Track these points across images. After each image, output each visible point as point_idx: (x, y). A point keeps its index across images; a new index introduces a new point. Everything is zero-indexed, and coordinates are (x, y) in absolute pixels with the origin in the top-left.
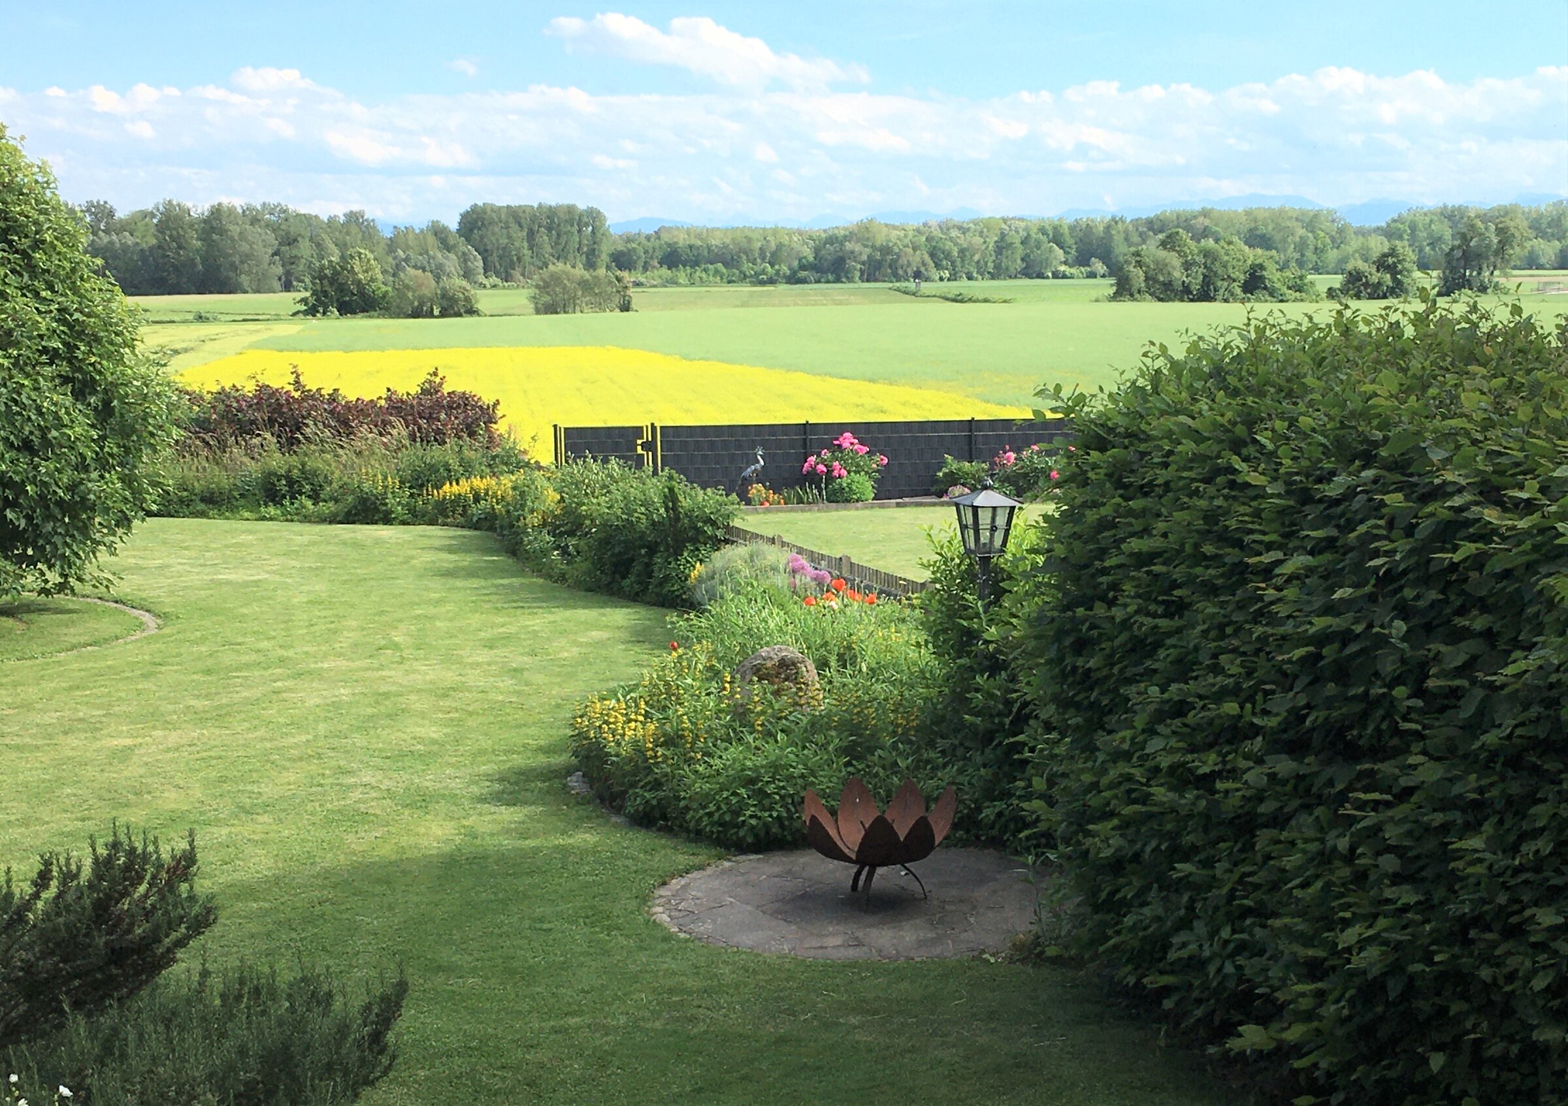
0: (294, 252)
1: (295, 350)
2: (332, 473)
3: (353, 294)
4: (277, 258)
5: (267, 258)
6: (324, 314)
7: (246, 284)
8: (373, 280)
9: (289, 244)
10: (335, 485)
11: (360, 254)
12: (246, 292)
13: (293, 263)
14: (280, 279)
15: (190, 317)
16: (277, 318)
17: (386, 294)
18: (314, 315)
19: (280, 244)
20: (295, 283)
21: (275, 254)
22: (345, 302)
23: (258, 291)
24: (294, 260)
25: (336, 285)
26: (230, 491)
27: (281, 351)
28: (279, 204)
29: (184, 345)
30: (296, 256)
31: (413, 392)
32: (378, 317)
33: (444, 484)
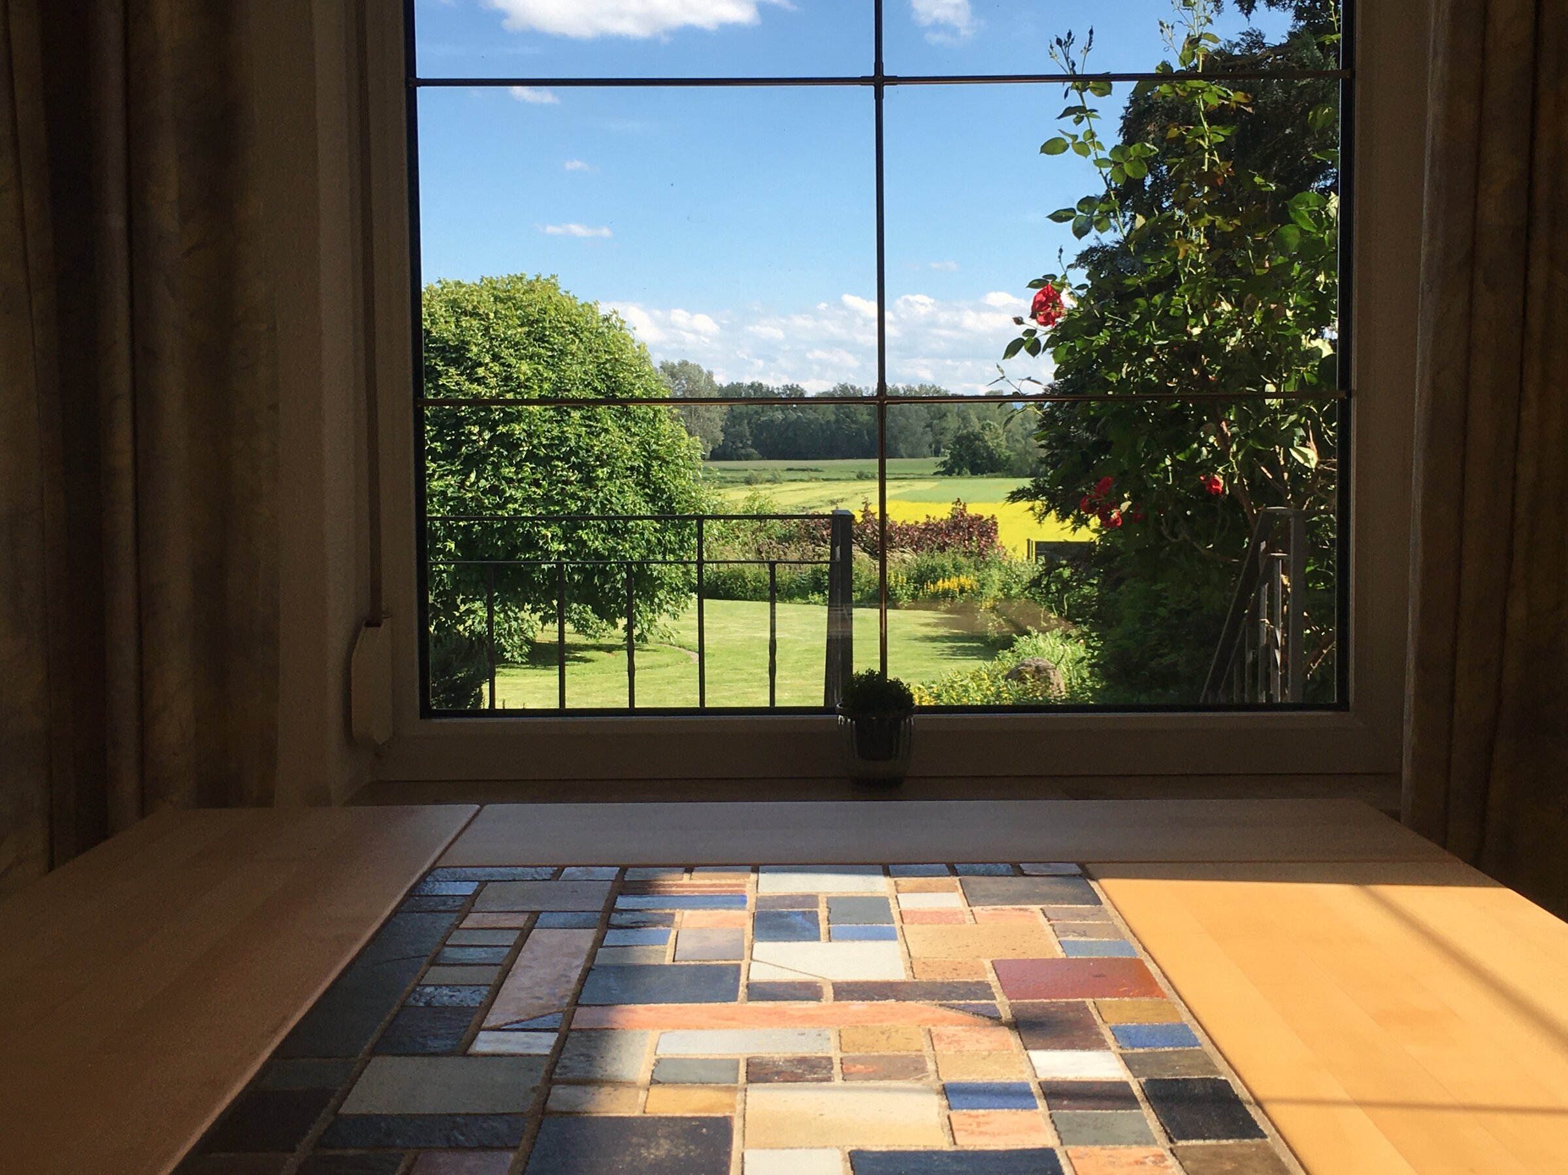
0: (944, 425)
1: (926, 501)
2: (863, 572)
3: (984, 458)
4: (928, 429)
5: (920, 430)
6: (959, 474)
7: (902, 451)
8: (999, 445)
9: (939, 418)
10: (863, 580)
11: (990, 425)
12: (902, 457)
13: (941, 434)
14: (930, 446)
15: (854, 476)
16: (921, 477)
17: (1008, 458)
18: (950, 475)
19: (932, 418)
20: (942, 450)
21: (929, 425)
22: (977, 464)
23: (911, 456)
24: (943, 431)
25: (970, 451)
26: (790, 583)
27: (914, 501)
28: (934, 386)
29: (840, 497)
30: (944, 428)
31: (945, 518)
32: (1003, 477)
33: (938, 580)
